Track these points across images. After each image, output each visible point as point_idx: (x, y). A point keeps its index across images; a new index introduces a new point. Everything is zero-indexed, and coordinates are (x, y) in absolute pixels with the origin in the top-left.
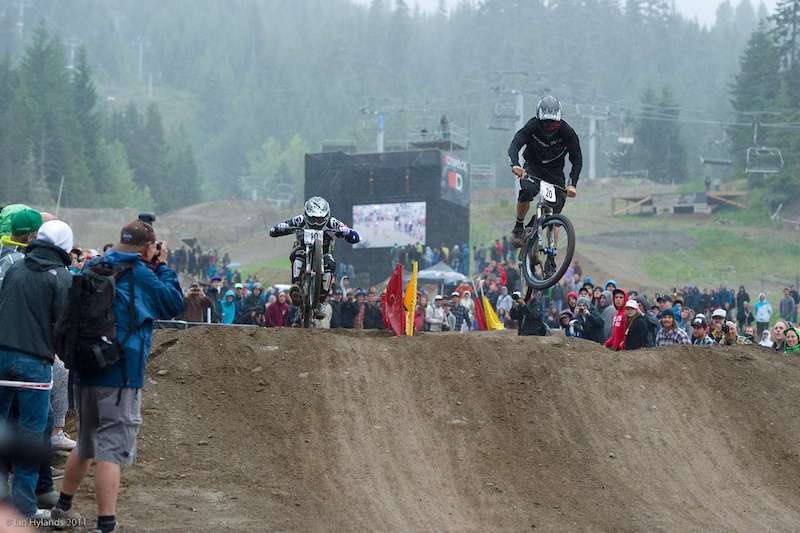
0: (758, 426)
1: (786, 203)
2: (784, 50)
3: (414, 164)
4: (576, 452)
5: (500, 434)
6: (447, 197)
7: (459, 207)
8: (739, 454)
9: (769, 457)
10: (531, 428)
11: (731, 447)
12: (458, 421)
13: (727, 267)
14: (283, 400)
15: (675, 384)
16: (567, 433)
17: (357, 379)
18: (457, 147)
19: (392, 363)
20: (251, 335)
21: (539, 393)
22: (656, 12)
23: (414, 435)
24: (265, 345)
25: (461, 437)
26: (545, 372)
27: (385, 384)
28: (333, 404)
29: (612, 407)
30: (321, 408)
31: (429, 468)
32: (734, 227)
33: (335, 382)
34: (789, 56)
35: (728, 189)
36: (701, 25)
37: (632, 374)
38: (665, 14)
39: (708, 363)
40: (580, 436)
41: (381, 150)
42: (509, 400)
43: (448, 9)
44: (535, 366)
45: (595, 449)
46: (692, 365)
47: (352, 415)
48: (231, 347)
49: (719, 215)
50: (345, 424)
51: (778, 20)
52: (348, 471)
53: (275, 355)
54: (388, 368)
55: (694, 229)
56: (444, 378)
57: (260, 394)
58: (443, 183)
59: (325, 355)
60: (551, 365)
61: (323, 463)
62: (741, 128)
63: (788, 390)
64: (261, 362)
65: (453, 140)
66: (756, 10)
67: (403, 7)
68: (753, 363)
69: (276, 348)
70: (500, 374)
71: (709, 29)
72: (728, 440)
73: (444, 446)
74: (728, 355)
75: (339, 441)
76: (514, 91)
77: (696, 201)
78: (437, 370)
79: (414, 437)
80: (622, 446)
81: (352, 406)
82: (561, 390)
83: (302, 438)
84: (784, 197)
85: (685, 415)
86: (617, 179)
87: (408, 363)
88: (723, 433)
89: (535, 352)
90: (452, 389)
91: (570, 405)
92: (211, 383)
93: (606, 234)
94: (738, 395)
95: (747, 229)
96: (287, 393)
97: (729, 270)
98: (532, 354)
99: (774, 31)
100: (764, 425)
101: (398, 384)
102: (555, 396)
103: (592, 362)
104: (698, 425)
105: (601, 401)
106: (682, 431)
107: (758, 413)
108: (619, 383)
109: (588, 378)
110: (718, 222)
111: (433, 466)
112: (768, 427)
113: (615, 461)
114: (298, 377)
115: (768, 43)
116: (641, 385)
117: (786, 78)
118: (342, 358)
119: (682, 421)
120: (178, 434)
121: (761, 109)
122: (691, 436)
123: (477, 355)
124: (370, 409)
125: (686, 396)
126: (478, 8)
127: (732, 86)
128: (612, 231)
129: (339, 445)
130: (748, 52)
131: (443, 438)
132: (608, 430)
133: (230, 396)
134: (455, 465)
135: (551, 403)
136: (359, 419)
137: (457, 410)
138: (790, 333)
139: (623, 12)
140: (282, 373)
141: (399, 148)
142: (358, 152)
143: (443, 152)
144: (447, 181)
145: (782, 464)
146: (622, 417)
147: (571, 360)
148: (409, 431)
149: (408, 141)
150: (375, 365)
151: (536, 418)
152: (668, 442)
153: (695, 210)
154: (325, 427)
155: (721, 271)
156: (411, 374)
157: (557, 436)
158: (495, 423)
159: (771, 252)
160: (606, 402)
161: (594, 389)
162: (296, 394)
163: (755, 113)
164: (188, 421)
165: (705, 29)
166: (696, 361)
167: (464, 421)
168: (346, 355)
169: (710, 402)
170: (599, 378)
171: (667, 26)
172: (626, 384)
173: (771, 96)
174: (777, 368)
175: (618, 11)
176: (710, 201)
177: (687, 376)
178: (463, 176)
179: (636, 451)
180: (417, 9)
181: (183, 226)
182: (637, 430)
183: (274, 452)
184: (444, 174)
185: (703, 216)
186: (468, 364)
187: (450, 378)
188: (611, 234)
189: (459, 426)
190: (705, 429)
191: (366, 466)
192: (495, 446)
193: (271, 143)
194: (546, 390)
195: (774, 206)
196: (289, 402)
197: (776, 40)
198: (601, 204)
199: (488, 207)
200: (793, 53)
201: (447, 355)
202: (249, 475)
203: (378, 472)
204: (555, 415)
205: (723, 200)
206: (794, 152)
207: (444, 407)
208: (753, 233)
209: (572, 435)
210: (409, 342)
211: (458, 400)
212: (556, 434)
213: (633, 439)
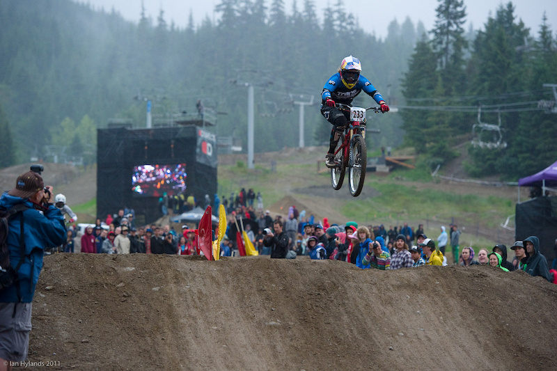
0: (497, 326)
1: (442, 165)
2: (440, 55)
3: (177, 136)
4: (363, 346)
5: (306, 332)
6: (201, 160)
7: (210, 168)
8: (486, 348)
9: (508, 350)
10: (328, 328)
11: (479, 342)
12: (274, 323)
13: (401, 210)
14: (142, 308)
15: (432, 295)
16: (355, 332)
17: (196, 292)
18: (208, 124)
19: (221, 280)
20: (114, 259)
21: (332, 301)
22: (345, 28)
23: (242, 334)
24: (125, 267)
25: (277, 334)
26: (335, 286)
27: (216, 295)
28: (180, 310)
29: (387, 312)
30: (171, 314)
31: (256, 358)
32: (405, 182)
33: (179, 294)
34: (444, 59)
35: (401, 154)
36: (378, 37)
37: (399, 287)
38: (352, 30)
39: (454, 279)
40: (365, 333)
41: (149, 126)
42: (310, 307)
43: (195, 25)
44: (327, 282)
45: (378, 344)
46: (443, 281)
47: (194, 318)
48: (99, 268)
49: (395, 173)
50: (190, 326)
51: (436, 34)
52: (197, 361)
53: (133, 274)
54: (218, 283)
55: (376, 183)
56: (261, 291)
57: (124, 303)
58: (198, 150)
59: (170, 274)
60: (338, 280)
61: (177, 355)
62: (409, 110)
63: (516, 299)
64: (123, 279)
65: (205, 120)
66: (416, 27)
67: (163, 23)
68: (488, 279)
69: (133, 268)
70: (302, 287)
71: (383, 40)
72: (476, 336)
73: (265, 342)
74: (469, 273)
75: (187, 338)
76: (247, 84)
77: (378, 163)
78: (254, 284)
79: (242, 335)
80: (397, 341)
81: (194, 312)
82: (348, 299)
83: (159, 337)
84: (441, 160)
85: (441, 318)
86: (320, 147)
87: (233, 280)
88: (471, 332)
89: (325, 271)
90: (267, 299)
91: (356, 311)
92: (87, 296)
93: (315, 187)
94: (479, 303)
95: (415, 184)
96: (144, 302)
97: (403, 212)
98: (323, 272)
99: (433, 41)
100: (501, 326)
101: (227, 295)
102: (344, 304)
103: (368, 278)
104: (452, 325)
105: (378, 307)
106: (441, 330)
107: (496, 317)
108: (390, 294)
109: (366, 290)
110: (393, 179)
111: (259, 356)
112: (505, 327)
113: (394, 352)
114: (151, 290)
115: (429, 50)
116: (406, 295)
117: (442, 75)
118: (183, 276)
119: (440, 322)
120: (65, 335)
121: (425, 96)
122: (447, 333)
123: (283, 273)
124: (207, 314)
125: (440, 303)
126: (217, 24)
127: (403, 80)
128: (319, 184)
129: (187, 342)
130: (414, 56)
131: (263, 335)
132: (386, 329)
133: (102, 305)
134: (275, 356)
135: (341, 309)
136: (200, 321)
137: (272, 314)
138: (492, 256)
139: (322, 28)
140: (139, 287)
141: (166, 125)
142: (134, 128)
143: (198, 128)
144: (201, 148)
145: (519, 355)
146: (395, 319)
147: (353, 277)
148: (238, 330)
149: (172, 120)
150: (208, 281)
151: (331, 320)
152: (432, 338)
153: (378, 170)
154: (176, 329)
155: (398, 213)
156: (235, 288)
157: (348, 334)
158: (301, 324)
159: (433, 199)
160: (382, 308)
161: (372, 299)
162: (152, 303)
163: (420, 100)
164: (72, 324)
165: (380, 40)
166: (445, 277)
167: (278, 323)
168: (186, 274)
169: (459, 308)
170: (375, 290)
171: (353, 38)
172: (395, 294)
173: (431, 87)
174: (506, 283)
175: (317, 27)
176: (388, 163)
177: (440, 288)
178: (213, 145)
179: (409, 345)
180: (173, 25)
181: (5, 181)
182: (407, 329)
183: (140, 347)
184: (199, 143)
185: (383, 174)
186: (277, 280)
187: (265, 290)
188: (318, 187)
189: (275, 327)
190: (458, 328)
191: (210, 357)
192: (303, 341)
193: (67, 121)
194: (337, 299)
195: (434, 167)
196: (146, 309)
197: (435, 47)
198: (310, 166)
199: (228, 167)
200: (446, 57)
201: (261, 273)
202: (122, 365)
203: (219, 361)
204: (345, 318)
205: (397, 162)
206: (448, 127)
207: (262, 312)
208: (420, 186)
209: (360, 333)
210: (231, 264)
211: (272, 306)
212: (348, 332)
213: (405, 335)
